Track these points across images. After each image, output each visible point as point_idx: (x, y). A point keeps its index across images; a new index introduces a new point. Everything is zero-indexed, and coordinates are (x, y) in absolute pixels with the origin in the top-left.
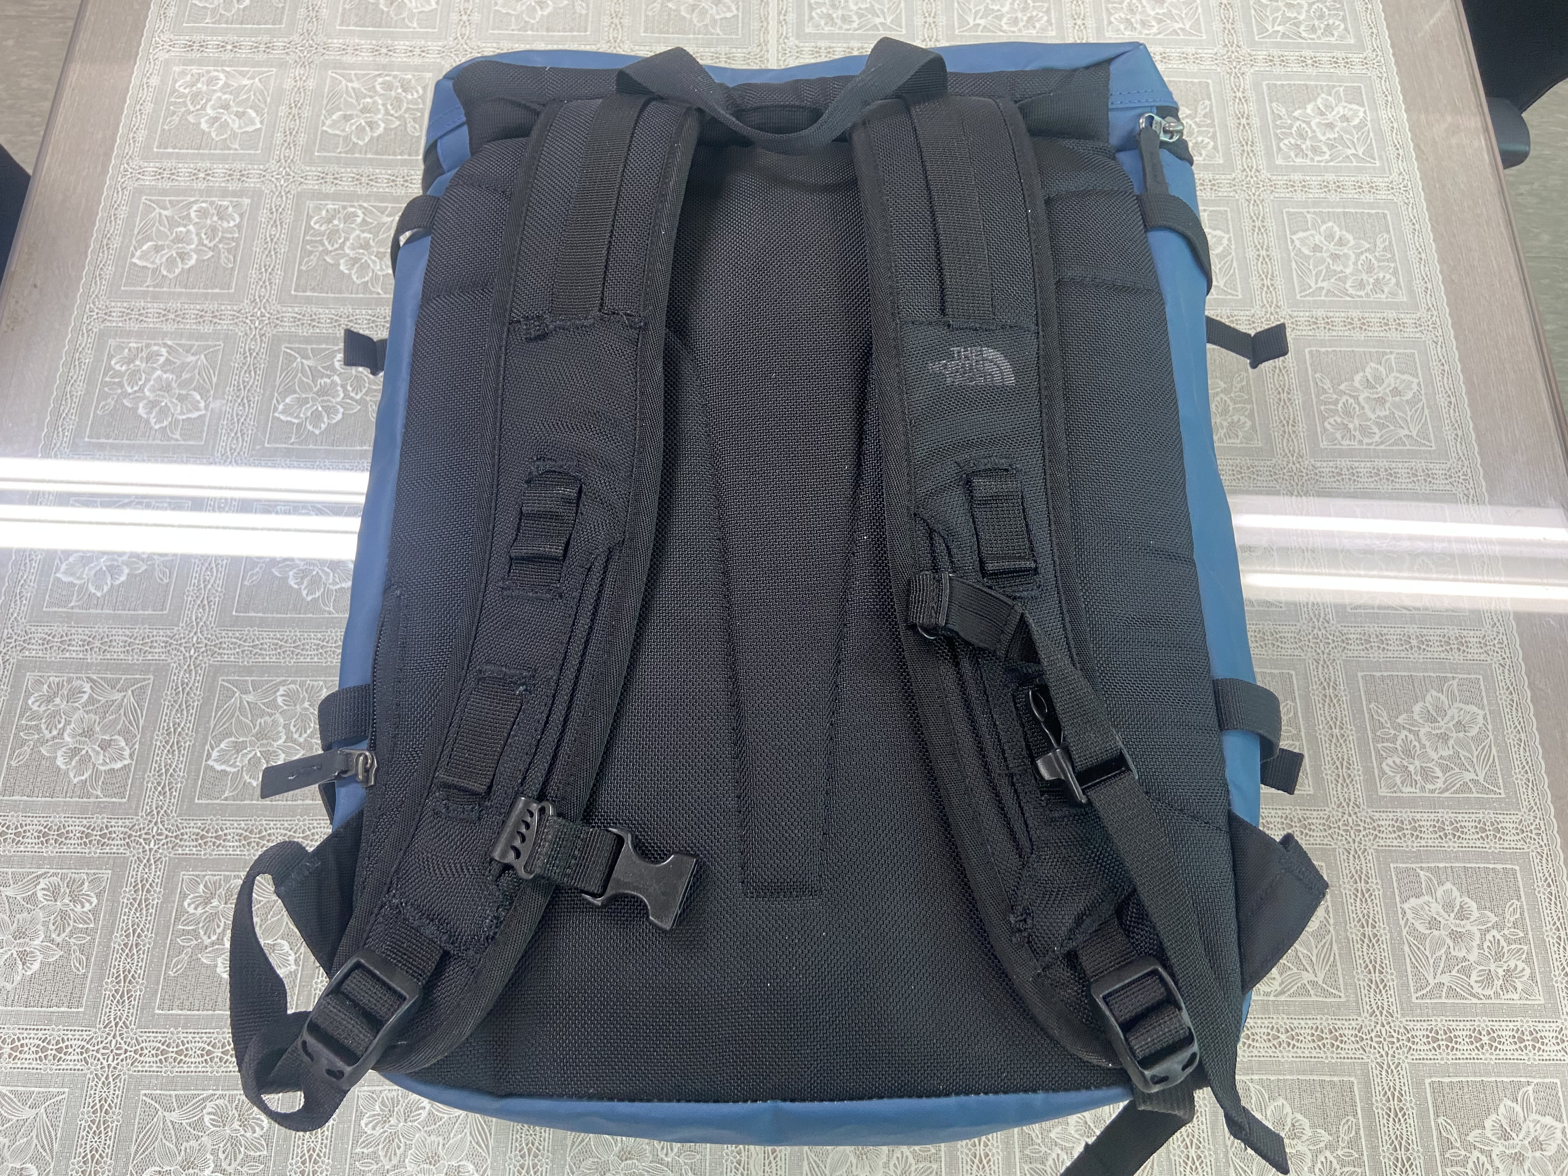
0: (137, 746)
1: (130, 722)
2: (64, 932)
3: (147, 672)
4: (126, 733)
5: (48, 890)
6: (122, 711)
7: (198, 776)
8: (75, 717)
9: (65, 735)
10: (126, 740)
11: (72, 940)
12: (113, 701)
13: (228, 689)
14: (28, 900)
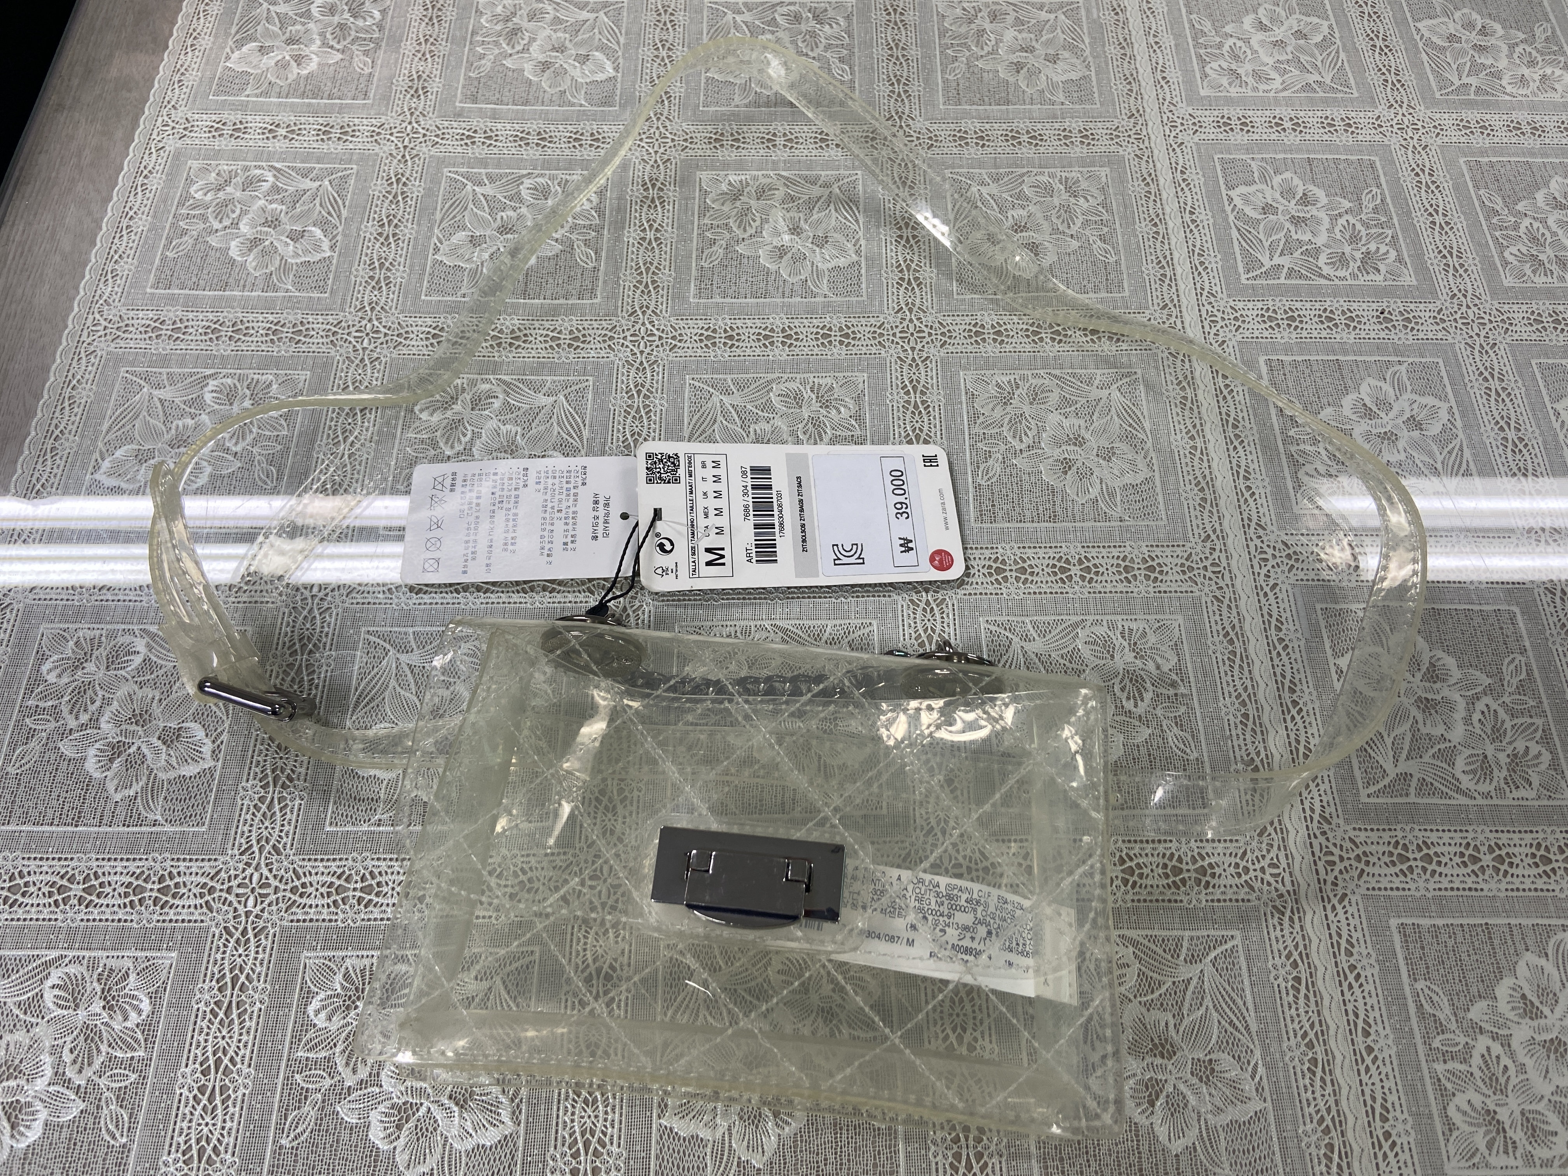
0: (339, 238)
1: (329, 213)
2: (244, 439)
3: (350, 162)
4: (324, 224)
5: (220, 392)
6: (317, 201)
7: (424, 270)
8: (255, 208)
9: (241, 226)
10: (324, 231)
11: (255, 450)
12: (305, 192)
13: (456, 181)
14: (191, 403)
